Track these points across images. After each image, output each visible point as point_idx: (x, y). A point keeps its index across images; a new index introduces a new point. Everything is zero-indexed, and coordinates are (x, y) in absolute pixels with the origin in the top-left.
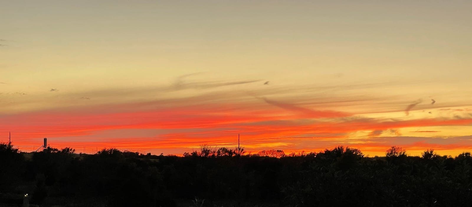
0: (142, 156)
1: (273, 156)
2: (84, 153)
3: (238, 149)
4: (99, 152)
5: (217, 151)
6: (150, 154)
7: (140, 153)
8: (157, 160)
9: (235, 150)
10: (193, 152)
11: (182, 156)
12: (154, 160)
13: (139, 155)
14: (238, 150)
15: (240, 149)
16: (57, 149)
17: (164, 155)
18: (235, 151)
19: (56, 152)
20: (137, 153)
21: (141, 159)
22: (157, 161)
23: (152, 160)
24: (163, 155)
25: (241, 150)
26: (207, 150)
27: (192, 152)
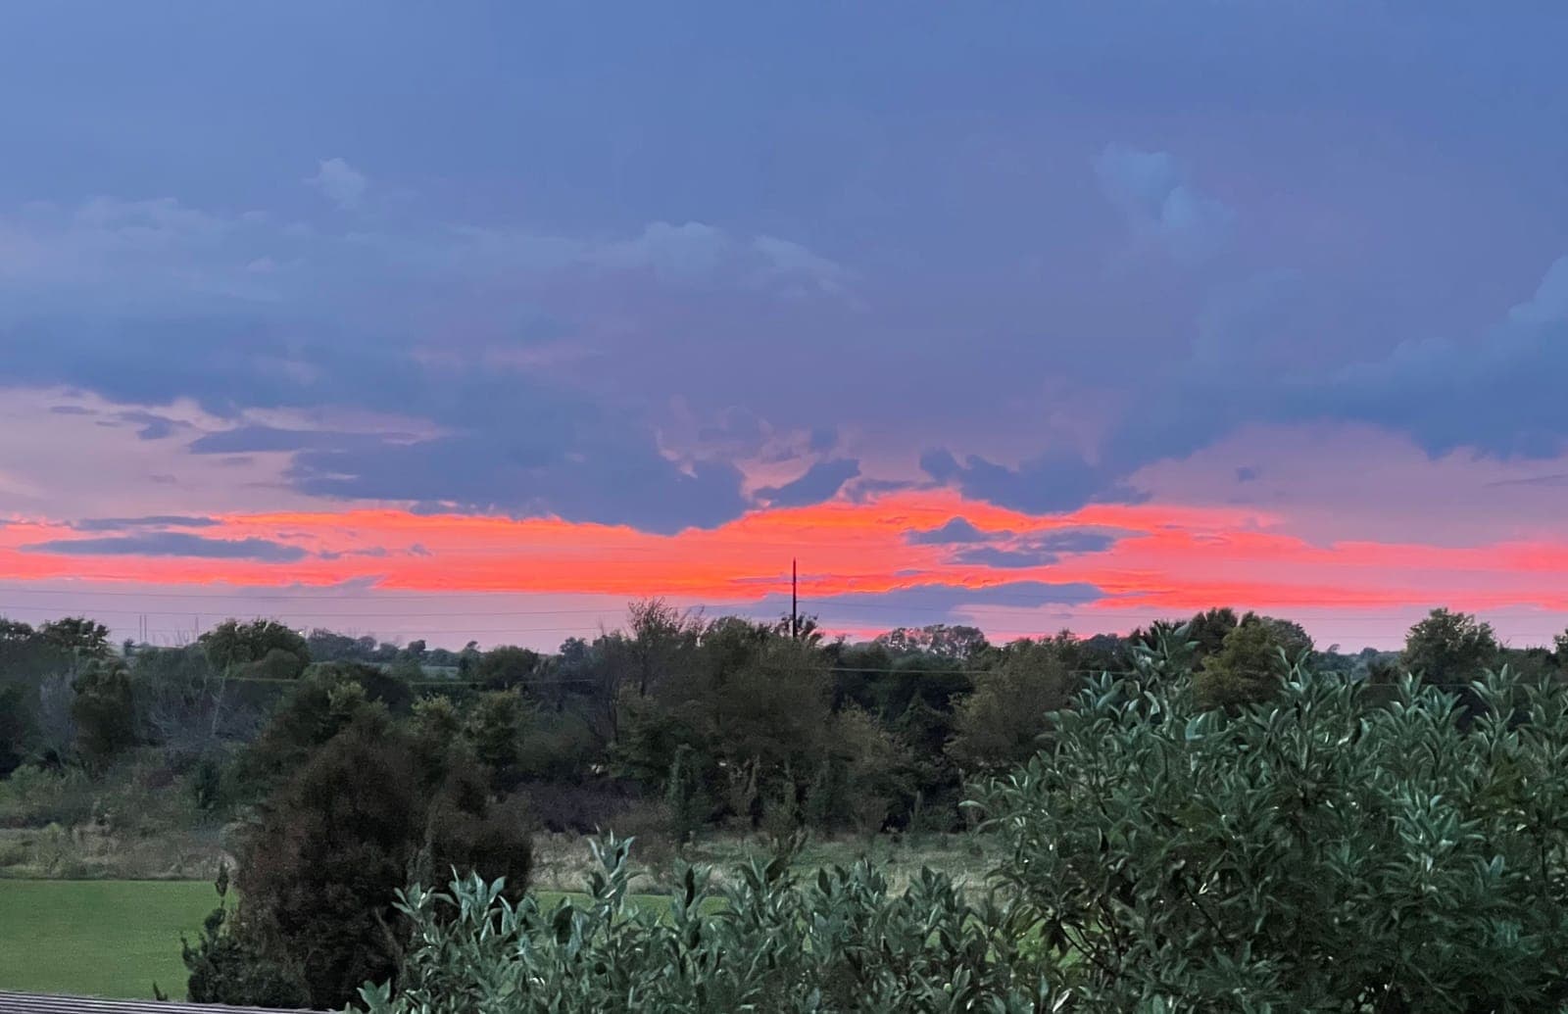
0: (389, 653)
1: (938, 650)
2: (143, 641)
3: (791, 623)
4: (205, 637)
5: (702, 633)
6: (421, 645)
7: (379, 643)
8: (452, 672)
9: (781, 625)
10: (604, 636)
11: (558, 652)
12: (438, 668)
13: (377, 648)
14: (791, 628)
15: (801, 621)
16: (26, 626)
17: (482, 651)
18: (777, 630)
19: (23, 637)
20: (369, 641)
21: (385, 668)
22: (450, 675)
23: (430, 670)
24: (476, 647)
25: (804, 624)
26: (659, 625)
27: (598, 638)
